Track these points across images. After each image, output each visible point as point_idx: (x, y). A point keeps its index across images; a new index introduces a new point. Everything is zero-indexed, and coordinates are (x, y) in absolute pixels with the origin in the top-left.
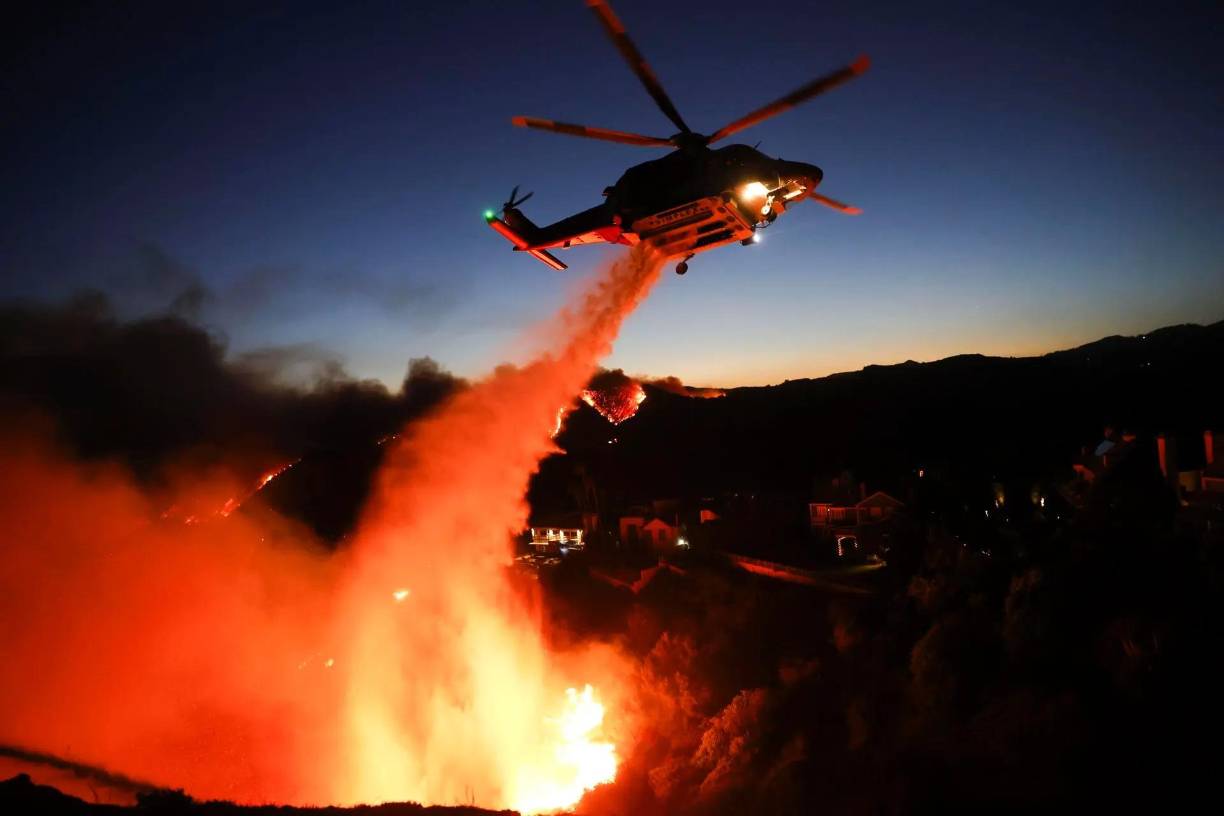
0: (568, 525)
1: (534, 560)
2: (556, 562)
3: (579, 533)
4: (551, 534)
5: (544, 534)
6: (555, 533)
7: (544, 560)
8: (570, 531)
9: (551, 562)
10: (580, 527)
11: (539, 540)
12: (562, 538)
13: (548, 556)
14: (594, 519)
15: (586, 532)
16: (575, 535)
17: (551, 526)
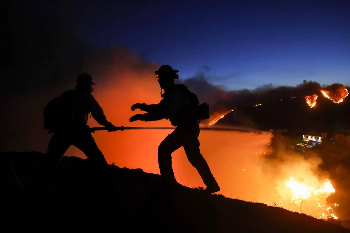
0: (316, 135)
1: (303, 146)
2: (311, 147)
3: (320, 138)
4: (310, 137)
5: (307, 137)
6: (311, 137)
7: (307, 146)
8: (317, 137)
9: (309, 146)
10: (321, 136)
11: (306, 139)
12: (313, 139)
13: (308, 144)
14: (326, 134)
15: (323, 137)
16: (318, 138)
17: (310, 135)
